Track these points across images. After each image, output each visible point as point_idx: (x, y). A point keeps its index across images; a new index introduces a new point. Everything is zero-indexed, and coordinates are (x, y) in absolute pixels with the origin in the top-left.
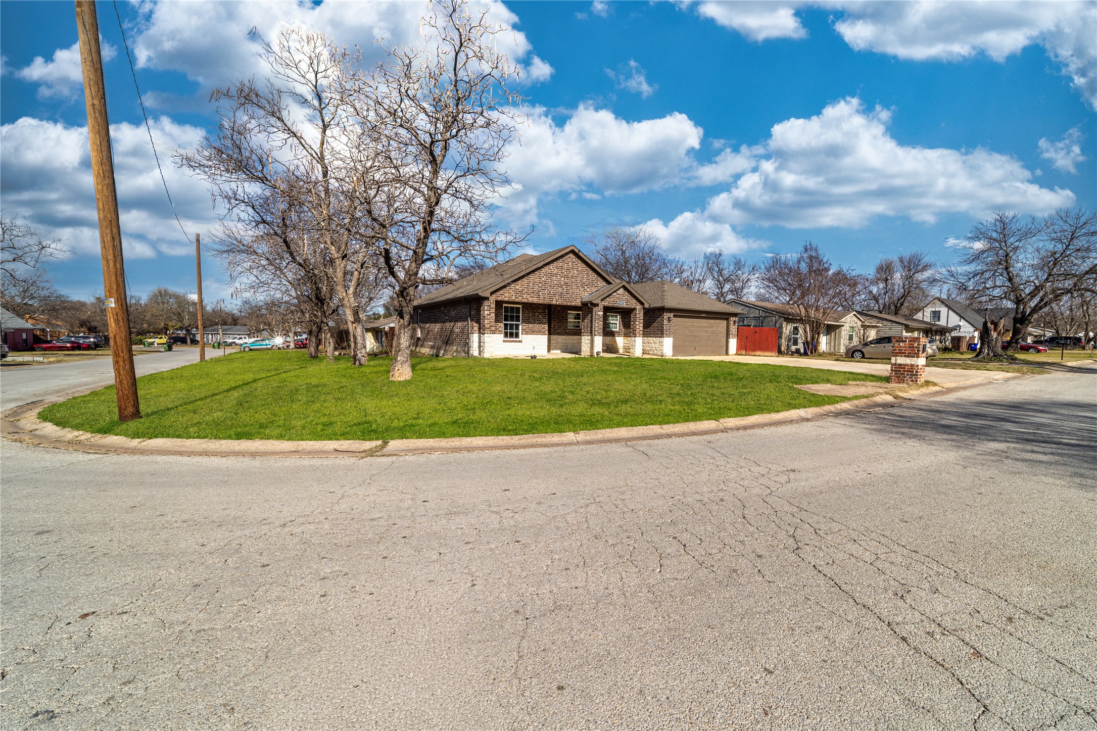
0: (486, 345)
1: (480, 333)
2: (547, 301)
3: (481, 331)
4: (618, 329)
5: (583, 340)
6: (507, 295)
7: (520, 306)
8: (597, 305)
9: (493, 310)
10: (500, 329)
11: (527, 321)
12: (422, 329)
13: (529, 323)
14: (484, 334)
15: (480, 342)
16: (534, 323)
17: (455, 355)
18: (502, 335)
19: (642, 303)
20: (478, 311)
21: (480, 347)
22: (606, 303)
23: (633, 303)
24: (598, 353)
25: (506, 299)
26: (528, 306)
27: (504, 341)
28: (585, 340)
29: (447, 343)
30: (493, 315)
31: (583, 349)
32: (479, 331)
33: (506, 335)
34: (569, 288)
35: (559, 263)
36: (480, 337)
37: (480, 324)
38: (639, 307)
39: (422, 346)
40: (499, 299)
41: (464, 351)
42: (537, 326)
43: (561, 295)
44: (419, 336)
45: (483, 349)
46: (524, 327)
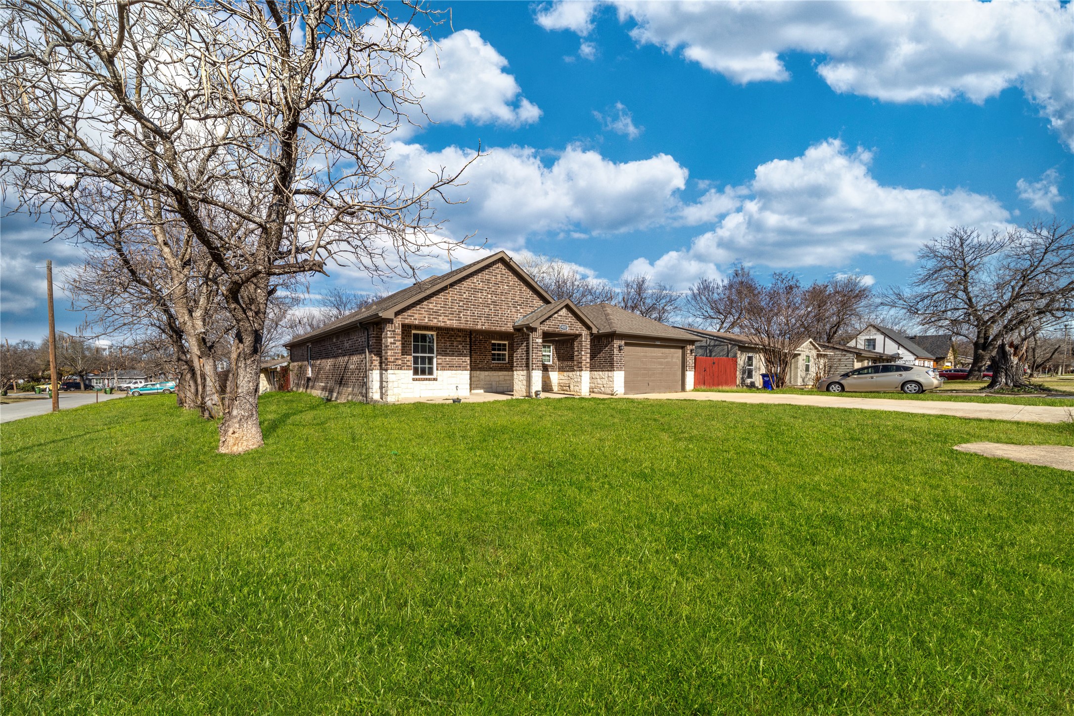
0: (390, 385)
1: (381, 369)
2: (470, 325)
3: (383, 367)
4: (551, 363)
5: (515, 377)
6: (417, 317)
7: (434, 333)
8: (533, 330)
9: (399, 338)
10: (409, 363)
11: (443, 352)
12: (312, 366)
13: (446, 355)
14: (386, 370)
15: (381, 381)
16: (453, 355)
17: (350, 398)
18: (411, 372)
19: (589, 328)
20: (379, 339)
21: (381, 387)
22: (545, 327)
23: (578, 328)
24: (537, 393)
25: (417, 322)
26: (445, 333)
27: (414, 380)
28: (519, 376)
29: (340, 383)
30: (399, 344)
31: (516, 387)
32: (381, 366)
33: (416, 372)
34: (498, 308)
35: (485, 275)
36: (381, 375)
37: (381, 357)
38: (585, 332)
39: (312, 387)
40: (407, 321)
41: (361, 393)
42: (456, 360)
43: (488, 317)
44: (310, 375)
45: (386, 391)
46: (440, 361)
